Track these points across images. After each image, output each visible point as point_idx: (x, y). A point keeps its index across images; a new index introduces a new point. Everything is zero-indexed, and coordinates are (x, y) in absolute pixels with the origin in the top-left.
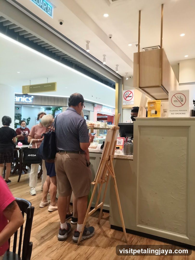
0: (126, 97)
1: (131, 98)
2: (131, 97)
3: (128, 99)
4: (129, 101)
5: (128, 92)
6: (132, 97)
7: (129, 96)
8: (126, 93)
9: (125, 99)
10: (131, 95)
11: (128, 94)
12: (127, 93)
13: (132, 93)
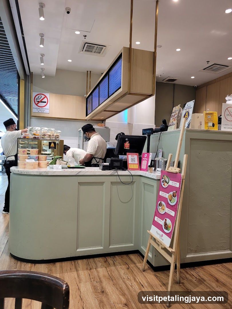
0: (38, 102)
1: (45, 104)
2: (45, 102)
3: (41, 104)
4: (42, 108)
5: (41, 95)
6: (47, 102)
7: (42, 101)
8: (37, 97)
9: (37, 105)
10: (45, 100)
11: (41, 99)
12: (39, 97)
13: (46, 98)
